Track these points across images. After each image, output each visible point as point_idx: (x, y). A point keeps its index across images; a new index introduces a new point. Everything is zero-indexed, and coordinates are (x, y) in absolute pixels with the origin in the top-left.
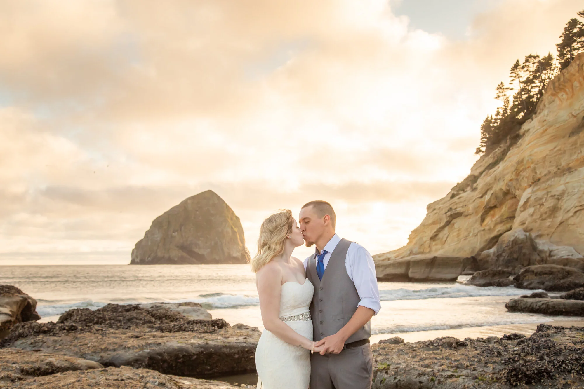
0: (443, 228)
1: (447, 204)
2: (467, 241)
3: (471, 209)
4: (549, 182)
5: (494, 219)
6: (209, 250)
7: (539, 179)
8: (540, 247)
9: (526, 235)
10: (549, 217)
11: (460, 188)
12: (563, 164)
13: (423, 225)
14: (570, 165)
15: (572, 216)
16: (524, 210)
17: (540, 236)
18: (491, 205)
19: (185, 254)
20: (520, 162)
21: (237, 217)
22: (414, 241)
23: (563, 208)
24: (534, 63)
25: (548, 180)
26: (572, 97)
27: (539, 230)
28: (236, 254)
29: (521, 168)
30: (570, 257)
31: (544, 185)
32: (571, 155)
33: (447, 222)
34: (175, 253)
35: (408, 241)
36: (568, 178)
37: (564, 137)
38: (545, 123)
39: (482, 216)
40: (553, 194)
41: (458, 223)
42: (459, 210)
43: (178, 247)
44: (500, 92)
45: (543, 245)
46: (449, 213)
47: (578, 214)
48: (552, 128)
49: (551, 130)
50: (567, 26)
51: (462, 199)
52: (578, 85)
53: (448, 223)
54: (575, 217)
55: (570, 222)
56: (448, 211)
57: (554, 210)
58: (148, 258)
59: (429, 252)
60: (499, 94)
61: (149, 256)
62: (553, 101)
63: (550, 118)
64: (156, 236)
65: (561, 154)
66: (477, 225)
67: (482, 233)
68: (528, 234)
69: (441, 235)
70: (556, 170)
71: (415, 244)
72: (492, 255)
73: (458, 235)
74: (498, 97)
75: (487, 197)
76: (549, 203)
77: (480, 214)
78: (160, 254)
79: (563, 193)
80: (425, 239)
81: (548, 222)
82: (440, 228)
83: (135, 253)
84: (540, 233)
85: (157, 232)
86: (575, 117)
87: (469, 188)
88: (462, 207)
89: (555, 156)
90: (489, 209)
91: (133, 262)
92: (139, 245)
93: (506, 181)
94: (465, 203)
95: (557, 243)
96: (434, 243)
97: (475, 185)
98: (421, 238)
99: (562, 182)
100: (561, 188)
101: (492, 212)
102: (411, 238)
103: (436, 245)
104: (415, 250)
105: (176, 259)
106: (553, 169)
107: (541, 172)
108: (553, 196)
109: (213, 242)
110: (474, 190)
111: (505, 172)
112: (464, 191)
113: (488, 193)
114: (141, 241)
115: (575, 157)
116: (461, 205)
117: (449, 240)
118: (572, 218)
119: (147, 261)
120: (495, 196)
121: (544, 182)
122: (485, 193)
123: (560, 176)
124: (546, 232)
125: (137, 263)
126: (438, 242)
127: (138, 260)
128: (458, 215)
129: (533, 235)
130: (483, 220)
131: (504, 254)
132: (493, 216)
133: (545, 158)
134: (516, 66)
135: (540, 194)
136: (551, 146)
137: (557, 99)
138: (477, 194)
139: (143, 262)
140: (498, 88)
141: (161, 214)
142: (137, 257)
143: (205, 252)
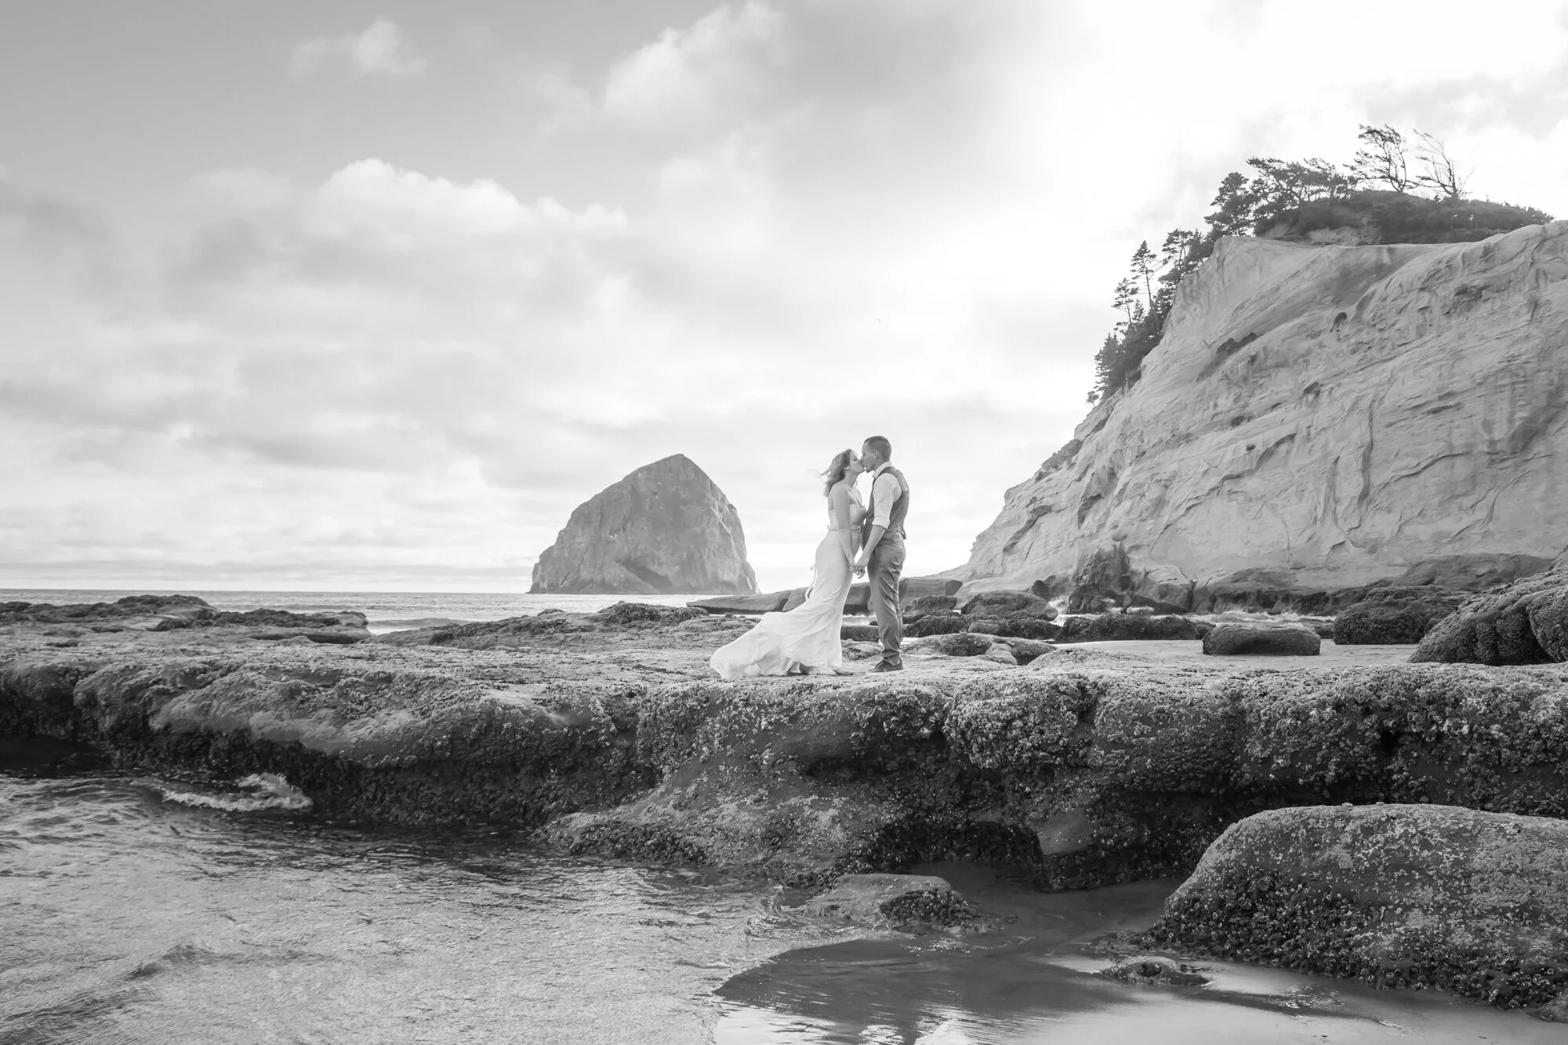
0: (1023, 532)
1: (1031, 491)
2: (1058, 555)
3: (1064, 500)
4: (1156, 459)
5: (1096, 518)
6: (677, 568)
7: (1144, 453)
8: (1133, 566)
9: (1115, 546)
10: (1151, 516)
11: (1053, 463)
12: (1182, 428)
13: (994, 527)
14: (1191, 430)
15: (1183, 515)
16: (1119, 504)
17: (1136, 548)
18: (1093, 493)
19: (632, 576)
20: (1127, 422)
21: (731, 507)
22: (980, 554)
23: (1171, 502)
24: (1183, 245)
25: (1156, 453)
26: (1207, 313)
27: (1135, 538)
29: (1129, 432)
30: (1172, 582)
31: (1149, 462)
32: (1193, 414)
33: (1029, 521)
34: (615, 573)
35: (970, 554)
36: (1184, 451)
37: (1191, 381)
38: (1167, 356)
39: (1080, 512)
40: (1157, 477)
41: (1046, 523)
42: (1048, 501)
43: (618, 561)
44: (1122, 296)
45: (1138, 564)
46: (1031, 507)
47: (1192, 510)
48: (1176, 365)
49: (1174, 369)
50: (1222, 185)
51: (1052, 483)
52: (1216, 293)
53: (1031, 524)
54: (1188, 516)
55: (1179, 525)
56: (1031, 503)
57: (1160, 504)
58: (563, 581)
59: (1002, 574)
60: (1121, 300)
61: (565, 579)
62: (1184, 318)
63: (1174, 348)
64: (578, 540)
65: (1181, 410)
66: (1073, 528)
67: (1081, 540)
68: (1118, 544)
69: (1019, 545)
70: (1170, 437)
71: (981, 559)
72: (1070, 579)
73: (1046, 544)
74: (1120, 304)
75: (1087, 479)
76: (1153, 493)
77: (1077, 510)
78: (585, 575)
79: (1174, 476)
80: (995, 551)
81: (1149, 525)
82: (1018, 532)
83: (540, 572)
84: (1137, 542)
85: (580, 532)
86: (1210, 347)
87: (1065, 463)
88: (1052, 496)
89: (1173, 413)
90: (1091, 500)
91: (535, 589)
92: (546, 556)
93: (1109, 454)
94: (1057, 489)
95: (1160, 560)
96: (1010, 558)
97: (1074, 458)
98: (990, 550)
99: (1175, 458)
100: (1171, 468)
101: (1095, 506)
103: (1013, 561)
104: (981, 570)
105: (615, 585)
106: (1166, 436)
107: (1150, 440)
109: (685, 554)
110: (1072, 465)
111: (1110, 438)
112: (1056, 467)
113: (1088, 473)
114: (550, 550)
115: (1198, 416)
116: (1051, 491)
117: (1032, 553)
118: (1183, 519)
119: (561, 586)
120: (1097, 477)
121: (1150, 457)
122: (1085, 473)
123: (1173, 448)
124: (1145, 542)
125: (543, 591)
126: (1017, 556)
127: (545, 585)
128: (1045, 510)
129: (1127, 545)
130: (1082, 519)
131: (1085, 577)
132: (1096, 512)
133: (1158, 416)
134: (1143, 252)
135: (1142, 477)
136: (1170, 396)
137: (1188, 316)
138: (1074, 474)
139: (553, 589)
140: (1119, 290)
141: (587, 498)
142: (543, 579)
143: (670, 571)
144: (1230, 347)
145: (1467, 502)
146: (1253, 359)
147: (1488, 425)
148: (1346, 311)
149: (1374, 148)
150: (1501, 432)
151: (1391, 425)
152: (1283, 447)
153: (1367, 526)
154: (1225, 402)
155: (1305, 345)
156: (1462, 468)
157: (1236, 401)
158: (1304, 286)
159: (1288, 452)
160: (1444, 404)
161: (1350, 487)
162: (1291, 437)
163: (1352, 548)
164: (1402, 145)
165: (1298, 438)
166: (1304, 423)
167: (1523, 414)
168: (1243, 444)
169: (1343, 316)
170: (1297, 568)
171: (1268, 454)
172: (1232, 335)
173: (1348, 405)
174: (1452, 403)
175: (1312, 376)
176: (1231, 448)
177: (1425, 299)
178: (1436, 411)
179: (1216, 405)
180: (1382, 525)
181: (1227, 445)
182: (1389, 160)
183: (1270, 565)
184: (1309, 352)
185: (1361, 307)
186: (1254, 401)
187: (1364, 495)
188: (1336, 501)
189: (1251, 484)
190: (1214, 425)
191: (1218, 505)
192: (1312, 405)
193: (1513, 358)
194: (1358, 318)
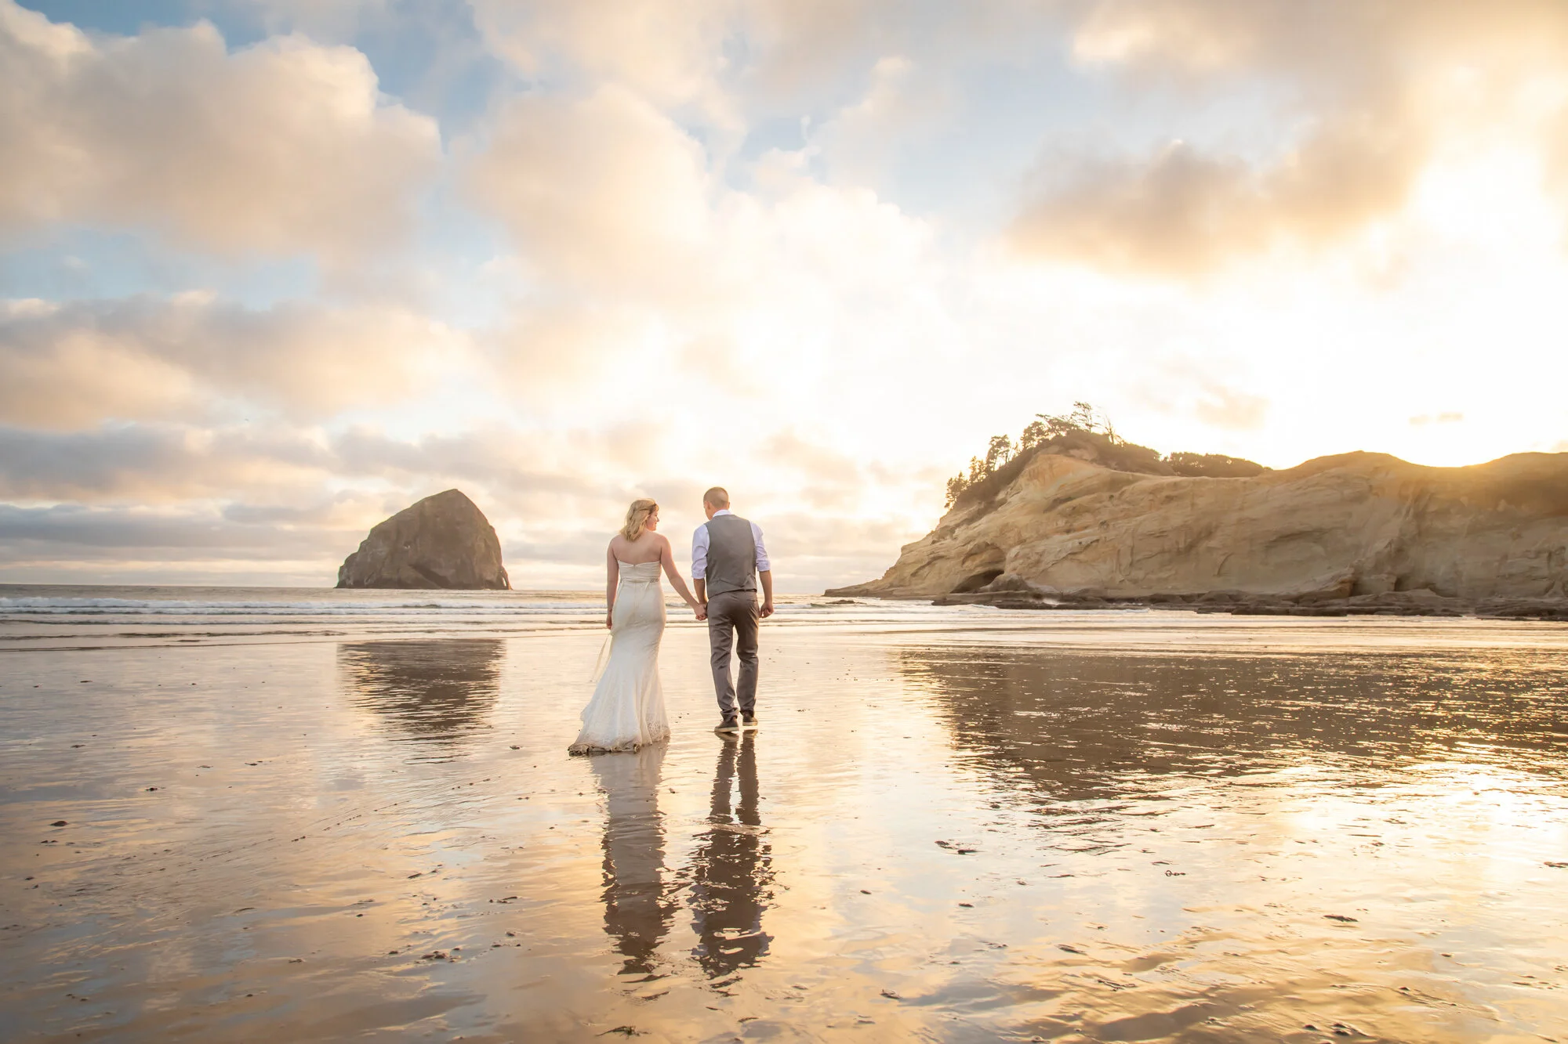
0: (923, 567)
1: (929, 549)
2: (947, 578)
3: (951, 553)
4: (1032, 543)
5: (975, 563)
6: (453, 570)
10: (1034, 566)
11: (937, 535)
12: (1041, 532)
13: (900, 563)
14: (1046, 533)
16: (1015, 561)
17: (1028, 579)
18: (973, 552)
19: (420, 576)
20: (1003, 523)
21: (491, 527)
22: (893, 576)
23: (1044, 561)
25: (1032, 541)
26: (1044, 485)
27: (1028, 574)
28: (490, 577)
29: (1005, 528)
32: (1045, 526)
33: (928, 562)
34: (409, 573)
36: (1045, 542)
37: (1036, 511)
38: (1024, 500)
40: (1035, 551)
41: (939, 564)
42: (942, 554)
43: (410, 565)
45: (1031, 583)
46: (932, 556)
47: (1054, 565)
49: (1029, 506)
51: (944, 546)
52: (1049, 478)
53: (929, 564)
54: (1053, 567)
55: (1049, 570)
56: (929, 553)
57: (1038, 562)
58: (367, 581)
59: (909, 586)
61: (369, 577)
62: (1029, 485)
63: (1029, 498)
64: (378, 550)
65: (1039, 524)
66: (958, 568)
68: (1020, 577)
69: (923, 572)
70: (1036, 534)
71: (896, 578)
73: (941, 572)
75: (970, 546)
76: (1034, 558)
77: (962, 558)
78: (385, 575)
79: (1044, 552)
80: (905, 575)
81: (1033, 570)
82: (920, 567)
83: (345, 572)
85: (382, 544)
86: (1047, 497)
87: (947, 536)
88: (945, 552)
89: (1035, 524)
90: (970, 555)
91: (342, 585)
92: (350, 561)
93: (990, 536)
94: (947, 549)
95: (1041, 584)
96: (914, 578)
97: (954, 535)
98: (900, 574)
99: (1042, 544)
100: (1040, 549)
101: (974, 557)
102: (888, 574)
103: (916, 580)
104: (895, 584)
105: (409, 582)
107: (1025, 535)
108: (1037, 553)
109: (459, 561)
110: (952, 538)
111: (987, 529)
113: (971, 543)
114: (353, 556)
118: (1050, 568)
119: (366, 583)
120: (978, 546)
122: (969, 543)
125: (349, 587)
127: (351, 582)
128: (941, 557)
129: (1024, 577)
130: (963, 562)
132: (974, 560)
133: (1027, 524)
135: (1027, 551)
136: (1032, 516)
138: (956, 541)
139: (358, 584)
141: (382, 519)
142: (349, 578)
143: (448, 573)
144: (1058, 501)
145: (1169, 567)
146: (1074, 508)
147: (1177, 543)
148: (1114, 494)
149: (1080, 410)
150: (1182, 545)
151: (1141, 540)
152: (1094, 544)
153: (1133, 574)
154: (1061, 523)
155: (1098, 505)
156: (1167, 556)
157: (1066, 523)
158: (1095, 482)
159: (1097, 545)
160: (1161, 535)
161: (1126, 560)
162: (1097, 541)
163: (1127, 583)
164: (1091, 411)
165: (1100, 542)
166: (1103, 535)
167: (1189, 540)
168: (1077, 541)
169: (1112, 497)
170: (1107, 588)
171: (1088, 546)
172: (1058, 496)
173: (1123, 531)
174: (1165, 534)
175: (1105, 517)
176: (1071, 542)
177: (1151, 497)
178: (1158, 537)
179: (1057, 524)
180: (1139, 574)
181: (1069, 540)
182: (1086, 416)
183: (1097, 587)
184: (1099, 508)
185: (1122, 494)
186: (1076, 525)
187: (1131, 564)
188: (1120, 565)
189: (1081, 557)
190: (1058, 531)
191: (1067, 564)
192: (1105, 529)
193: (1186, 521)
194: (1119, 498)
